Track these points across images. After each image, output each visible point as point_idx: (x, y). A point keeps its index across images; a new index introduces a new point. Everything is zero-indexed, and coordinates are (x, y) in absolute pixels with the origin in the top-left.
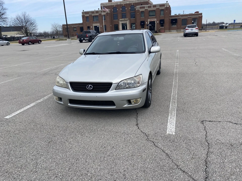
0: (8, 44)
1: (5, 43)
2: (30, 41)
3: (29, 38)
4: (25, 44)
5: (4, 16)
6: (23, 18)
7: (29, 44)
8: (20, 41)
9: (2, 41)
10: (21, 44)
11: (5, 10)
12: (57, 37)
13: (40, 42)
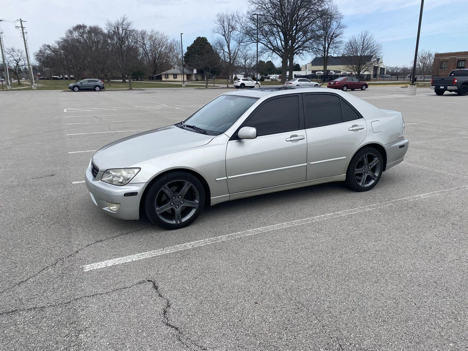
1: (313, 85)
2: (346, 85)
5: (337, 39)
6: (359, 42)
8: (330, 84)
9: (308, 82)
11: (344, 28)
12: (421, 78)
13: (364, 88)
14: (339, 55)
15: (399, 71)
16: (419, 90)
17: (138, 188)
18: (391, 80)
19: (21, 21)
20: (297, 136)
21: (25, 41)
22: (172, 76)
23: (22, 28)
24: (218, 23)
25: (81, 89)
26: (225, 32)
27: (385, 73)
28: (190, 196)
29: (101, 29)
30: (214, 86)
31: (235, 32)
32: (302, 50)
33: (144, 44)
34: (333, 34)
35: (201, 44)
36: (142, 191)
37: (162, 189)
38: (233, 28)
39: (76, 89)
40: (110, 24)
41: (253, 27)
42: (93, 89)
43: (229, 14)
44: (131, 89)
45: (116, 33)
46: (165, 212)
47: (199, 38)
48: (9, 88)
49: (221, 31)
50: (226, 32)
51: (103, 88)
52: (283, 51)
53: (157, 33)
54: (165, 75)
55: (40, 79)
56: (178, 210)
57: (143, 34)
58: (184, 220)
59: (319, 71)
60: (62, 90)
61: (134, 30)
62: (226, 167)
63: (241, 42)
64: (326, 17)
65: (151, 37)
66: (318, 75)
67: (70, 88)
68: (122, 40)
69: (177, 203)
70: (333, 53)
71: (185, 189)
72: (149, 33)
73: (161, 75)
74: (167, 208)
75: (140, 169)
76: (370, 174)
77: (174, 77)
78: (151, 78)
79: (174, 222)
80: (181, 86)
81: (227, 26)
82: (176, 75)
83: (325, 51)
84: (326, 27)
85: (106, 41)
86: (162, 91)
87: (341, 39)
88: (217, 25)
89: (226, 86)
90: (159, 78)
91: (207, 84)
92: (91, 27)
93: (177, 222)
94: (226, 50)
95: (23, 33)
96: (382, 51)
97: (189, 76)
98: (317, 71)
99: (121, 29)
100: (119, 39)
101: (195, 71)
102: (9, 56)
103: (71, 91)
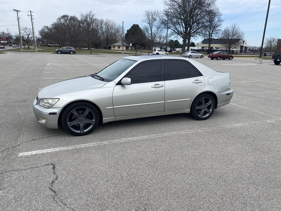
0: (202, 57)
1: (200, 55)
2: (219, 56)
3: (220, 53)
4: (214, 59)
5: (218, 28)
6: (231, 30)
7: (217, 60)
8: (209, 55)
9: (197, 54)
10: (210, 59)
11: (222, 21)
12: (269, 54)
13: (231, 58)
14: (218, 38)
15: (257, 49)
16: (264, 61)
17: (57, 111)
18: (250, 55)
19: (31, 12)
20: (159, 85)
21: (32, 23)
22: (117, 47)
23: (31, 15)
24: (145, 16)
25: (62, 53)
26: (149, 22)
27: (248, 50)
28: (90, 116)
29: (77, 18)
30: (141, 54)
31: (155, 22)
32: (196, 34)
33: (102, 27)
34: (216, 25)
35: (135, 28)
36: (59, 112)
37: (72, 111)
38: (155, 20)
39: (59, 52)
40: (82, 16)
41: (167, 19)
42: (69, 53)
43: (153, 11)
44: (91, 54)
45: (86, 20)
46: (74, 125)
47: (134, 25)
48: (22, 50)
49: (147, 21)
50: (151, 22)
51: (75, 52)
52: (184, 34)
53: (110, 21)
54: (113, 46)
55: (41, 46)
56: (82, 125)
57: (102, 22)
58: (85, 131)
59: (206, 47)
60: (51, 53)
61: (96, 19)
62: (113, 101)
63: (159, 28)
64: (212, 14)
65: (106, 23)
66: (206, 49)
67: (56, 52)
68: (89, 25)
69: (81, 121)
70: (215, 37)
71: (87, 112)
72: (105, 21)
73: (111, 46)
74: (75, 123)
75: (59, 99)
76: (206, 110)
77: (118, 48)
78: (105, 48)
79: (79, 132)
80: (121, 53)
81: (151, 18)
82: (120, 46)
83: (210, 35)
84: (211, 21)
85: (79, 25)
86: (108, 56)
87: (220, 28)
88: (145, 17)
89: (148, 54)
90: (110, 48)
91: (136, 53)
92: (71, 17)
93: (81, 131)
94: (150, 32)
95: (32, 19)
96: (245, 36)
97: (127, 48)
98: (205, 47)
99: (89, 18)
100: (87, 24)
101: (131, 45)
102: (23, 32)
103: (56, 54)
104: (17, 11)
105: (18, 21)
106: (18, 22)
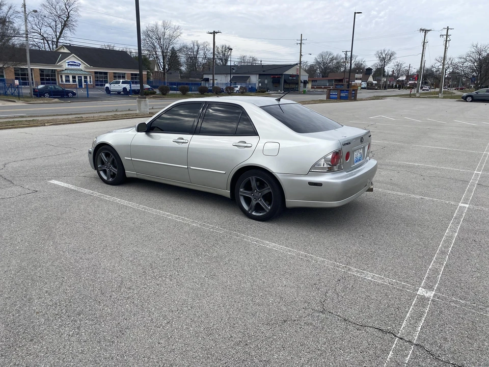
19: (448, 29)
20: (183, 139)
21: (445, 48)
36: (93, 152)
37: (100, 154)
39: (469, 99)
46: (104, 170)
48: (417, 95)
58: (111, 180)
69: (108, 167)
71: (111, 159)
74: (103, 167)
93: (108, 179)
95: (446, 41)
102: (439, 64)
103: (462, 101)
104: (426, 31)
105: (424, 46)
106: (423, 48)
